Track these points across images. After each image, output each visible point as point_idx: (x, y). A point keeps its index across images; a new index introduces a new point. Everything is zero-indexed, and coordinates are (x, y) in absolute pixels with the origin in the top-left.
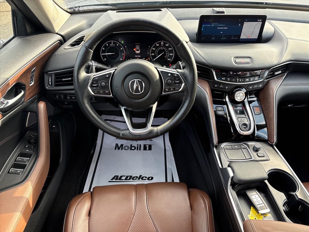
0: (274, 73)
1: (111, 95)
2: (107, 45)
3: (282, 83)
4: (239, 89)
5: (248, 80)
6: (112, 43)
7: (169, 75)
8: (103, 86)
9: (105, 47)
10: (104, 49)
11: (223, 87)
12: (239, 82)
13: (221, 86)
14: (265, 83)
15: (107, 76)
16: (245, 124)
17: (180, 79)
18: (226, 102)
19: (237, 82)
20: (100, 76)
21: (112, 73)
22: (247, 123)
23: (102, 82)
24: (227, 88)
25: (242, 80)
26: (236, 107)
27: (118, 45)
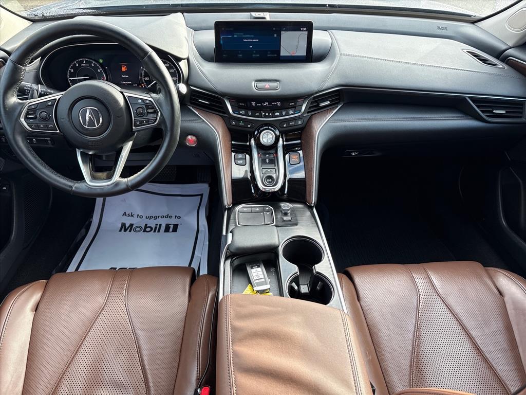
0: (318, 104)
1: (58, 131)
2: (77, 65)
3: (331, 119)
4: (267, 127)
5: (278, 114)
6: (84, 62)
7: (140, 101)
8: (44, 118)
9: (74, 67)
10: (72, 70)
11: (243, 124)
12: (265, 117)
13: (241, 123)
14: (306, 119)
15: (50, 104)
16: (270, 177)
17: (153, 108)
18: (250, 146)
19: (262, 118)
20: (38, 103)
21: (57, 99)
22: (274, 176)
23: (41, 112)
24: (249, 126)
25: (269, 114)
26: (265, 154)
27: (93, 65)
